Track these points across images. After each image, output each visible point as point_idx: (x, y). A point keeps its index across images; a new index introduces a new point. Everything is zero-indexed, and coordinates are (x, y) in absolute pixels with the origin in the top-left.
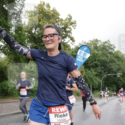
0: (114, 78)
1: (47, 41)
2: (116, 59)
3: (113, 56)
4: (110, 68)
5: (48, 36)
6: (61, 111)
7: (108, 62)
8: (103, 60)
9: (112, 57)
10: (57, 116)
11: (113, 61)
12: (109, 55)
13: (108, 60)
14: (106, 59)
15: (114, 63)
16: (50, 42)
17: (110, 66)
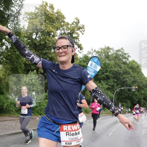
0: (128, 92)
1: (60, 53)
2: (130, 70)
4: (124, 80)
5: (61, 48)
6: (74, 129)
7: (122, 73)
8: (116, 71)
9: (126, 68)
10: (69, 134)
11: (128, 72)
12: (123, 66)
13: (122, 71)
14: (119, 71)
15: (128, 75)
16: (63, 54)
17: (124, 78)
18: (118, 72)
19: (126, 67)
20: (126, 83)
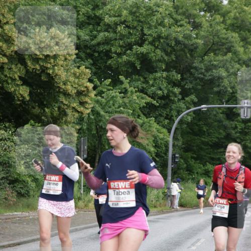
0: (227, 123)
3: (222, 19)
4: (208, 77)
9: (219, 28)
11: (223, 44)
12: (204, 18)
13: (200, 42)
15: (226, 54)
17: (208, 69)
18: (186, 42)
19: (218, 23)
20: (219, 86)
